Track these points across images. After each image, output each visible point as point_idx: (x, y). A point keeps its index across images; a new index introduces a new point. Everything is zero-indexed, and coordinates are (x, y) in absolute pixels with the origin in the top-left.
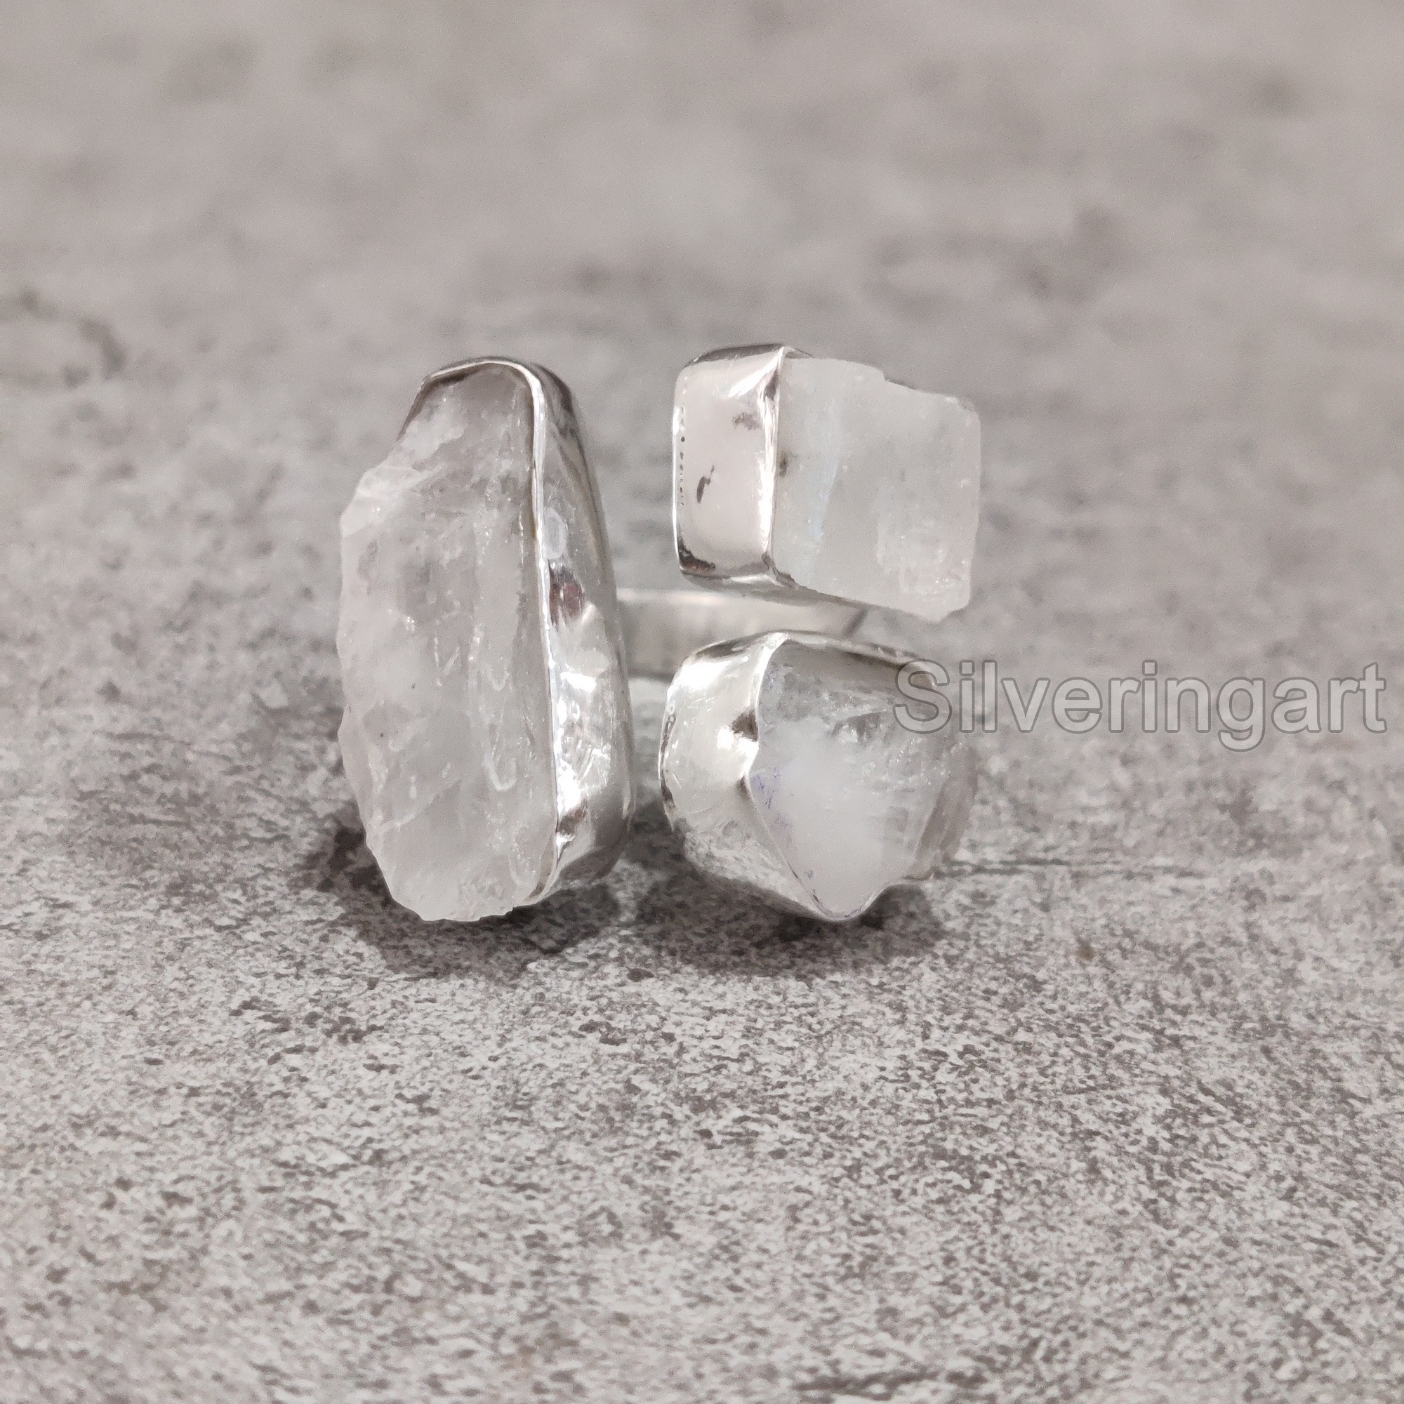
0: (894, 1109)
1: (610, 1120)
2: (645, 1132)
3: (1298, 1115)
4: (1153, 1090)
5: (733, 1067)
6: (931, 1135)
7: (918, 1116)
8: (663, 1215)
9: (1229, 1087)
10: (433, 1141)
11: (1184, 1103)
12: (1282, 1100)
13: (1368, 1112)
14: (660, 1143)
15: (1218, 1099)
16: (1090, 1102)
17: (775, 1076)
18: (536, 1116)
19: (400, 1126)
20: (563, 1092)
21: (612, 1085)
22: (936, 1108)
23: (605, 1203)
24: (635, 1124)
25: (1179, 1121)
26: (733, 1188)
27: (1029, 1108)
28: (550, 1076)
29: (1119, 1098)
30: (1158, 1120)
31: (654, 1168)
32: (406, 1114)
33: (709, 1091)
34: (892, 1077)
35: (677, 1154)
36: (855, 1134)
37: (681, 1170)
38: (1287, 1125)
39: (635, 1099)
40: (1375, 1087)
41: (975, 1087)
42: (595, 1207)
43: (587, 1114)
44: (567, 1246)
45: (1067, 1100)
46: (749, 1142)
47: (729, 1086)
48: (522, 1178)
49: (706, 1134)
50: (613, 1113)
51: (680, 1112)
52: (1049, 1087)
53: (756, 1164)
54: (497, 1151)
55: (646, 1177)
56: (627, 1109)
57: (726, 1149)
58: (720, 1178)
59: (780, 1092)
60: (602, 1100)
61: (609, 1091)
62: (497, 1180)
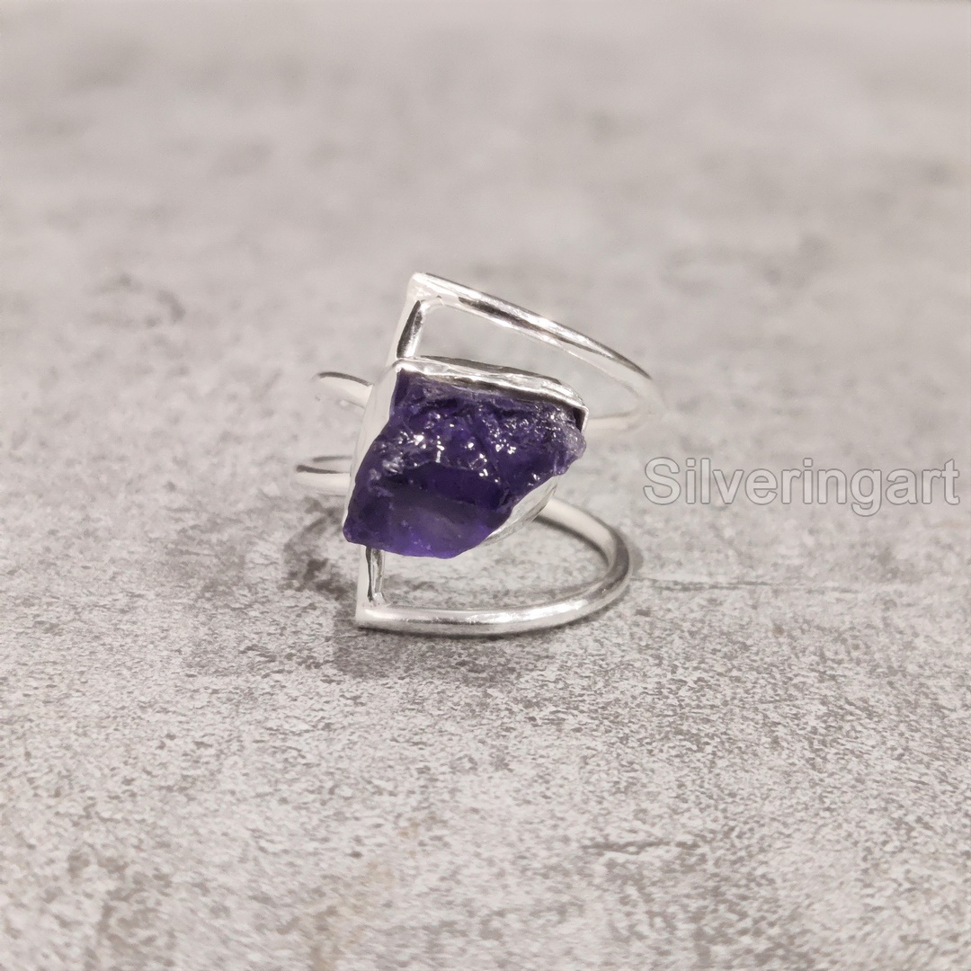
0: (651, 708)
1: (473, 711)
2: (494, 717)
3: (908, 716)
4: (816, 702)
5: (551, 686)
6: (674, 722)
7: (666, 713)
8: (504, 759)
9: (865, 701)
10: (362, 719)
11: (835, 709)
12: (899, 709)
13: (953, 716)
14: (503, 723)
15: (857, 708)
16: (775, 707)
17: (577, 691)
18: (427, 708)
19: (342, 711)
20: (445, 696)
21: (475, 693)
22: (678, 709)
23: (468, 753)
24: (488, 713)
25: (831, 718)
26: (547, 747)
27: (737, 710)
28: (436, 687)
29: (794, 706)
30: (818, 718)
31: (498, 736)
32: (346, 705)
33: (535, 697)
34: (651, 692)
35: (514, 729)
36: (626, 721)
37: (516, 737)
38: (901, 722)
39: (488, 701)
40: (959, 704)
41: (703, 699)
42: (461, 754)
43: (459, 708)
44: (444, 773)
45: (761, 707)
46: (558, 724)
47: (548, 695)
48: (416, 739)
49: (533, 719)
50: (474, 707)
51: (515, 708)
52: (750, 700)
53: (563, 735)
54: (401, 725)
55: (494, 740)
56: (484, 706)
57: (545, 727)
58: (538, 741)
59: (580, 699)
60: (468, 701)
61: (472, 697)
62: (401, 739)
